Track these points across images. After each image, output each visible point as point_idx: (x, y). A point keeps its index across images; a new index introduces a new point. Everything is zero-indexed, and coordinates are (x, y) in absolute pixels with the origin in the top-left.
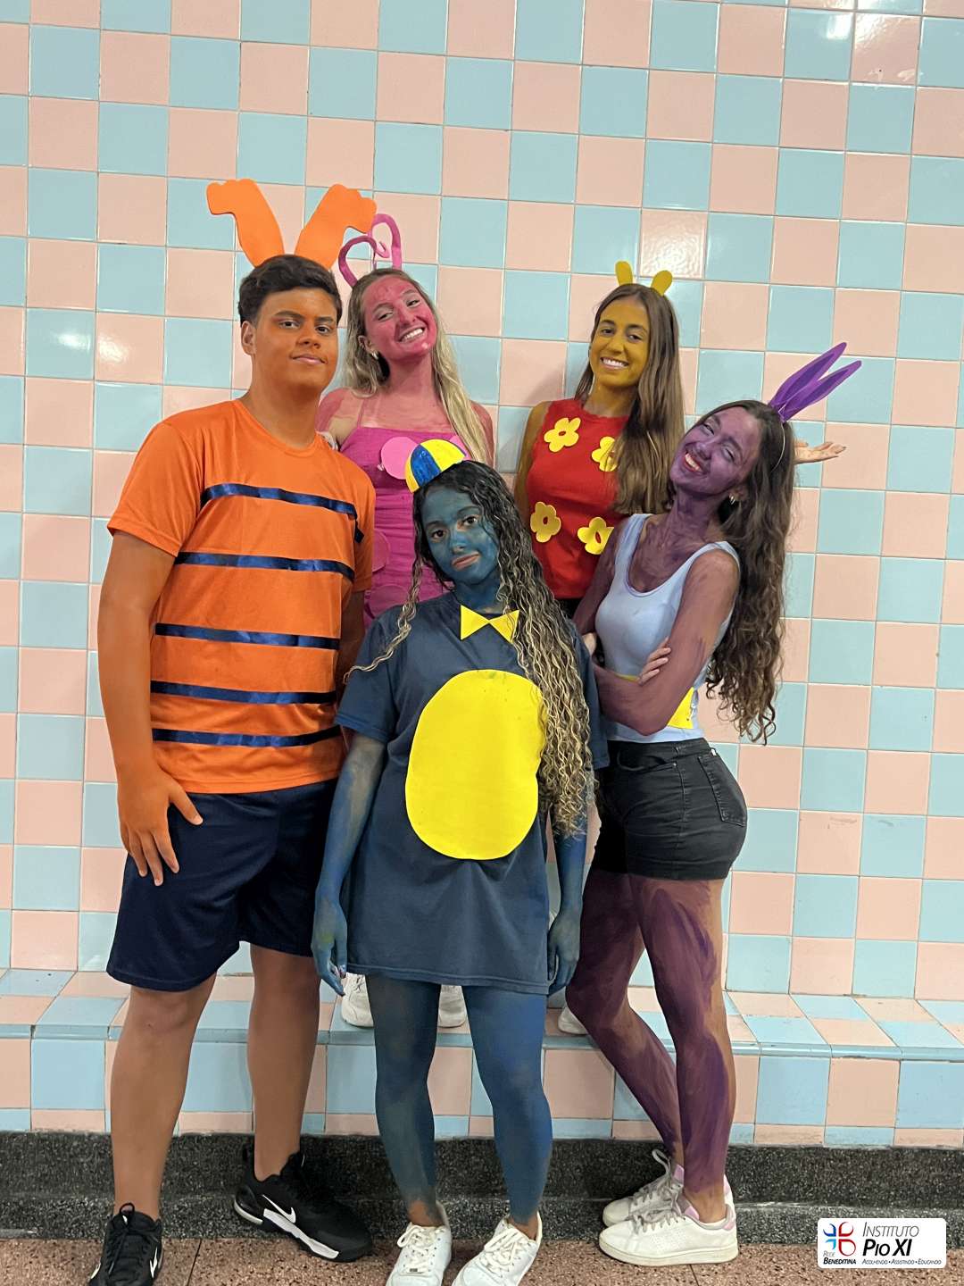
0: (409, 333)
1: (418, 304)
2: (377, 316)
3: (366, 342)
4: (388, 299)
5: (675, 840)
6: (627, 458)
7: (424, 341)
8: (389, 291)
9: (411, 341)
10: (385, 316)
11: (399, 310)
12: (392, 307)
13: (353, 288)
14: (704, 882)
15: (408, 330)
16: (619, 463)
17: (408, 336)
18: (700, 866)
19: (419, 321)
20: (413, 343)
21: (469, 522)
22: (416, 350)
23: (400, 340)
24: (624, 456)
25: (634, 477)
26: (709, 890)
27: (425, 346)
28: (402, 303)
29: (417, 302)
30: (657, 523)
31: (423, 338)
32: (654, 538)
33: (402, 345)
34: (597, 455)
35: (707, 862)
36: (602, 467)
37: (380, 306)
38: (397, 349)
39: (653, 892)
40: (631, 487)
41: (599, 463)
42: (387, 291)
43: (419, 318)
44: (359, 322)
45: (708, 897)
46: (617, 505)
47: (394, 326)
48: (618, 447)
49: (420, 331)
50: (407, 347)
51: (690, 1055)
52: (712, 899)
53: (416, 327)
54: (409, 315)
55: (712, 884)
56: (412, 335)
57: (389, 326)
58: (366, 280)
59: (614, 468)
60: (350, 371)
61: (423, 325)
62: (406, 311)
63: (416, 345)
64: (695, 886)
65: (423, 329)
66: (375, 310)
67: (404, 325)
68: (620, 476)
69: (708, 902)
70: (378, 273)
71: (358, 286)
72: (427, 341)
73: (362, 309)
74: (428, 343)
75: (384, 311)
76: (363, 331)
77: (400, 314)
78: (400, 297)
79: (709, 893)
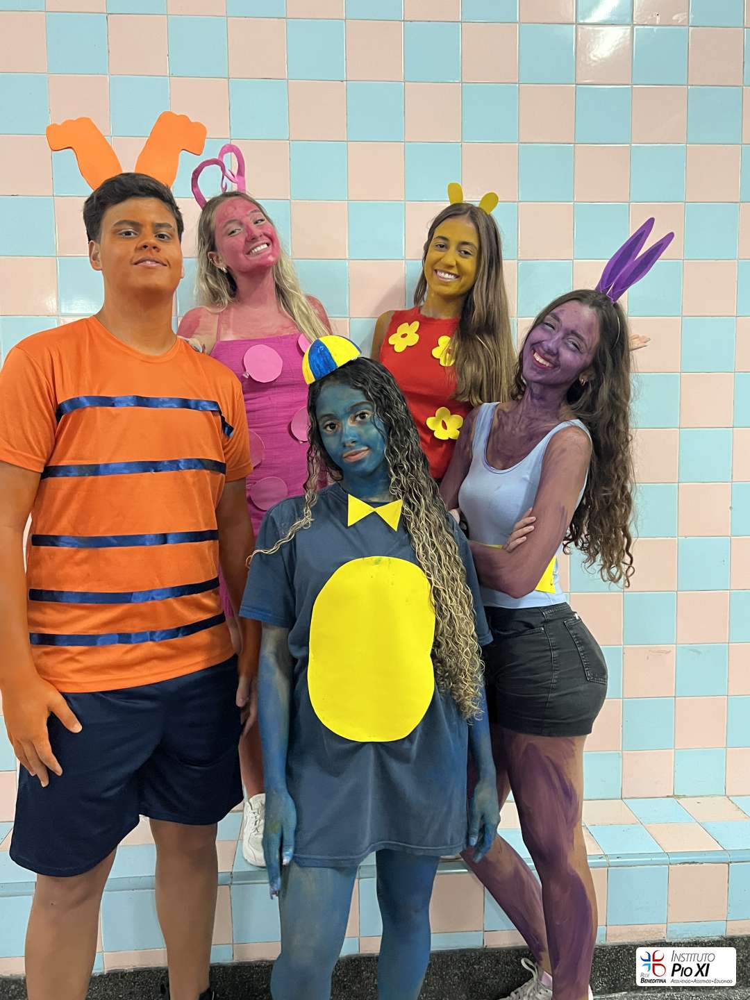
0: (256, 247)
1: (264, 222)
2: (226, 233)
3: (214, 258)
4: (237, 217)
5: (545, 700)
6: (464, 352)
7: (269, 255)
8: (238, 210)
9: (258, 253)
10: (233, 232)
11: (248, 227)
12: (241, 224)
13: (203, 209)
14: (570, 738)
15: (255, 244)
16: (456, 358)
17: (256, 250)
18: (568, 724)
19: (264, 237)
20: (259, 257)
21: (362, 418)
22: (262, 262)
23: (248, 253)
24: (461, 352)
25: (470, 369)
26: (574, 745)
27: (271, 259)
28: (249, 220)
29: (262, 220)
30: (507, 410)
31: (269, 252)
32: (507, 424)
33: (251, 258)
34: (436, 352)
35: (573, 720)
36: (442, 363)
37: (230, 222)
38: (245, 262)
39: (523, 748)
40: (469, 379)
41: (439, 359)
42: (235, 209)
43: (266, 235)
44: (210, 237)
45: (573, 751)
46: (457, 395)
47: (243, 240)
48: (454, 344)
49: (266, 246)
50: (254, 260)
51: (555, 889)
52: (576, 752)
53: (261, 242)
54: (257, 231)
55: (577, 739)
56: (259, 248)
57: (239, 240)
58: (214, 202)
59: (452, 363)
60: (204, 286)
61: (268, 241)
62: (253, 227)
63: (263, 258)
64: (561, 742)
65: (268, 244)
66: (225, 226)
67: (252, 239)
68: (459, 369)
69: (573, 756)
70: (226, 195)
71: (208, 206)
72: (272, 254)
73: (212, 225)
74: (274, 255)
75: (234, 227)
76: (213, 247)
77: (248, 230)
78: (247, 215)
79: (574, 748)
